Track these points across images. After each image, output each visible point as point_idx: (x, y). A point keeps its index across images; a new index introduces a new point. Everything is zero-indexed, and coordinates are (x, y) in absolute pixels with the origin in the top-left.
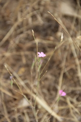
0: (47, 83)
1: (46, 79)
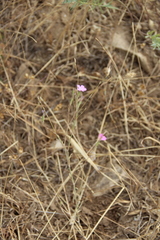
0: (86, 125)
1: (86, 120)
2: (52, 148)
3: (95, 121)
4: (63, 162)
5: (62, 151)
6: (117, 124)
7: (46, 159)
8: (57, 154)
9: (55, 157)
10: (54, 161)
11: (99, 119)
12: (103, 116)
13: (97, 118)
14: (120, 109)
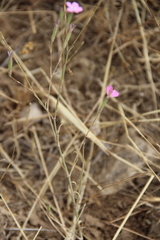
0: (79, 75)
1: (78, 66)
2: (23, 119)
3: (94, 66)
4: (44, 143)
5: (41, 123)
6: (132, 68)
7: (16, 138)
8: (33, 129)
9: (30, 135)
10: (29, 141)
11: (100, 62)
12: (106, 57)
13: (97, 61)
14: (135, 42)
